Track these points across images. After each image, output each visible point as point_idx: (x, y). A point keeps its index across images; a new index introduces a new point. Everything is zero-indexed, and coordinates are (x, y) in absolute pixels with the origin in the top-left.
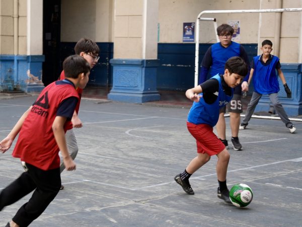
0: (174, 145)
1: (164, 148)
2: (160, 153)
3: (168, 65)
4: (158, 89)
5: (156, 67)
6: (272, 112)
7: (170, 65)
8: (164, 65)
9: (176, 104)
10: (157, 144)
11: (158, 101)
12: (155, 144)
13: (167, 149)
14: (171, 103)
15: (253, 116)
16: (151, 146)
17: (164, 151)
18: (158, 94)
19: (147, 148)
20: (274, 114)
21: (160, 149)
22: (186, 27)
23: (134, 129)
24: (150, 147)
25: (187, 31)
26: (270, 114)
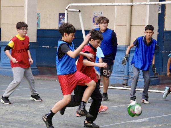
0: (42, 110)
1: (34, 112)
2: (31, 116)
3: (47, 47)
4: (37, 66)
5: (36, 48)
6: (125, 84)
7: (48, 47)
8: (44, 46)
9: (51, 77)
10: (29, 108)
11: (38, 75)
12: (28, 109)
13: (37, 113)
14: (48, 77)
15: (109, 87)
16: (25, 110)
17: (34, 114)
18: (37, 70)
19: (21, 112)
20: (127, 85)
21: (31, 113)
22: (61, 16)
23: (13, 98)
24: (23, 112)
25: (62, 20)
26: (123, 85)
